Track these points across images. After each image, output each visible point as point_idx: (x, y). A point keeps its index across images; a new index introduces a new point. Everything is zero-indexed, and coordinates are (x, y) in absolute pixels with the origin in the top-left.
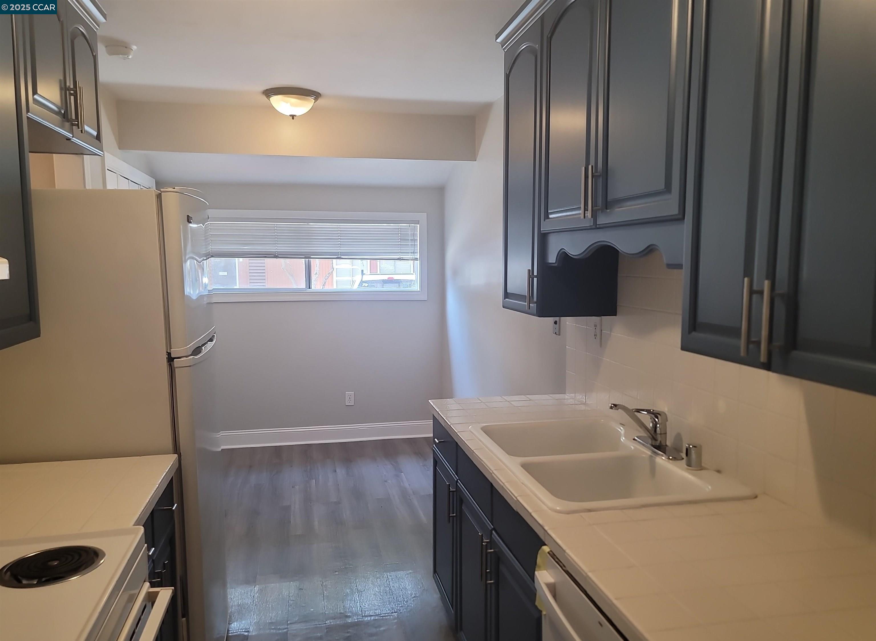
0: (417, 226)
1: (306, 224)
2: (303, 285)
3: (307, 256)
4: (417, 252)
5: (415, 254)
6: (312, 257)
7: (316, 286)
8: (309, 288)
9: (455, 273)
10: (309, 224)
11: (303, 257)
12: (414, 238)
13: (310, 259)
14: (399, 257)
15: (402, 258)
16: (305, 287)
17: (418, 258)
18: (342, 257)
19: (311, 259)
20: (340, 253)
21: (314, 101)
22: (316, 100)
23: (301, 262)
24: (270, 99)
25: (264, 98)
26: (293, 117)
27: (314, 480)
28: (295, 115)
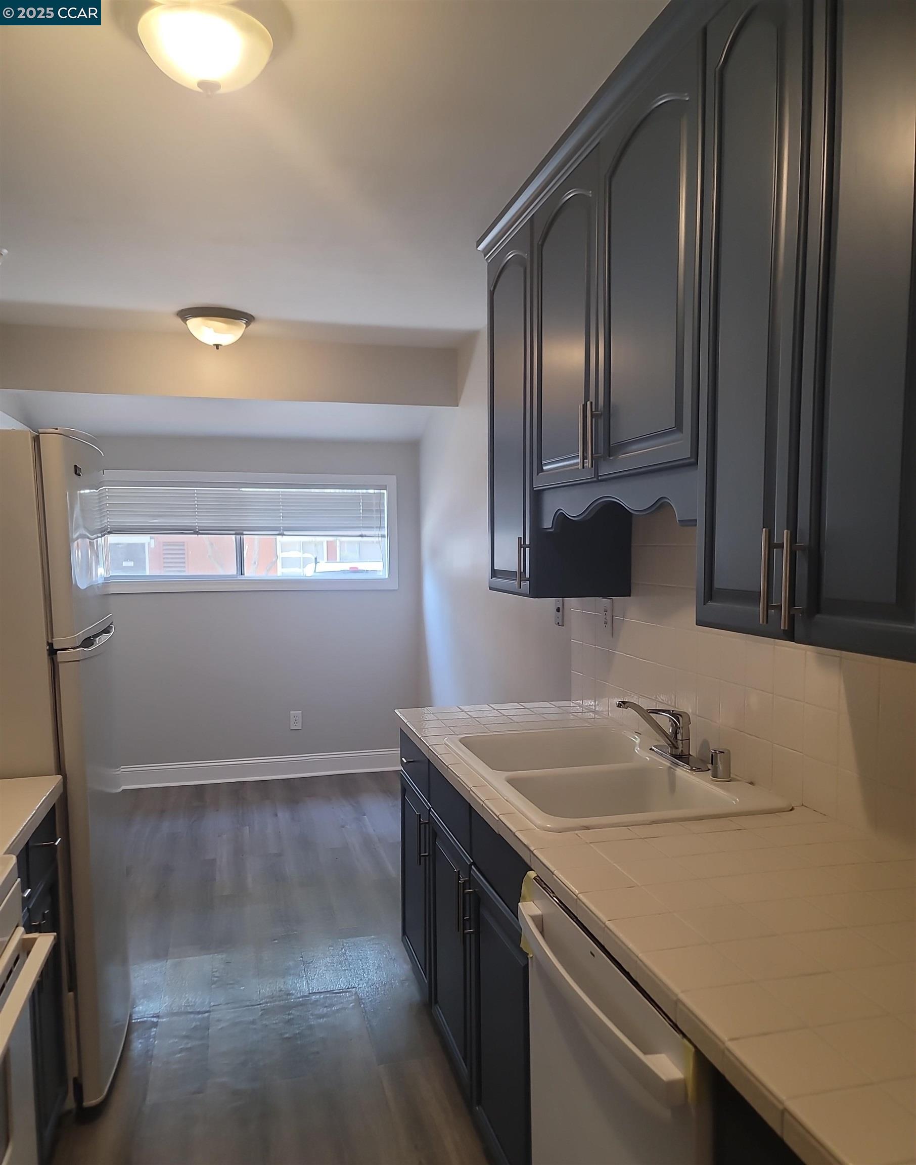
0: (384, 492)
1: (237, 489)
2: (233, 570)
3: (239, 532)
4: (384, 527)
5: (381, 529)
6: (245, 533)
7: (250, 571)
8: (242, 574)
9: (435, 553)
10: (241, 489)
11: (233, 533)
12: (380, 508)
13: (242, 536)
14: (360, 533)
15: (365, 534)
16: (235, 573)
17: (385, 535)
18: (285, 533)
19: (244, 536)
20: (282, 528)
21: (245, 326)
22: (248, 324)
23: (231, 540)
24: (187, 322)
25: (179, 321)
26: (217, 346)
27: (248, 827)
28: (221, 345)
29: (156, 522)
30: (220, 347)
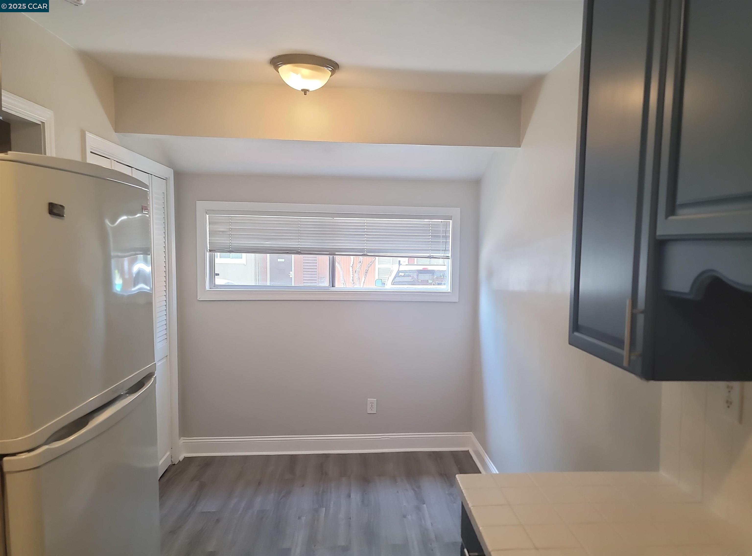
0: (450, 222)
1: (332, 218)
2: (326, 283)
3: (332, 253)
4: (449, 250)
5: (446, 252)
6: (337, 253)
7: (339, 285)
8: (333, 287)
9: (490, 274)
10: (334, 218)
11: (328, 253)
12: (446, 234)
13: (334, 256)
14: (428, 255)
15: (433, 256)
16: (328, 286)
17: (449, 257)
18: (369, 254)
19: (336, 256)
20: (366, 250)
21: (330, 73)
22: (333, 72)
23: (325, 259)
24: (280, 69)
25: (271, 69)
26: (305, 91)
27: (324, 508)
28: (308, 90)
29: (268, 244)
30: (307, 93)
